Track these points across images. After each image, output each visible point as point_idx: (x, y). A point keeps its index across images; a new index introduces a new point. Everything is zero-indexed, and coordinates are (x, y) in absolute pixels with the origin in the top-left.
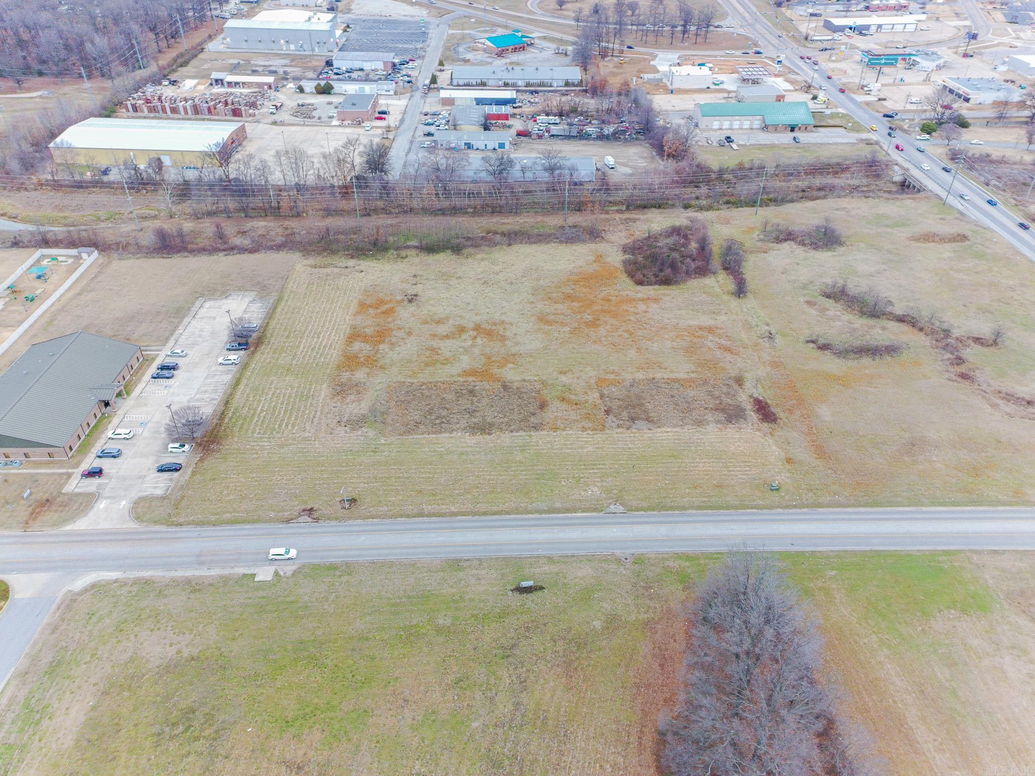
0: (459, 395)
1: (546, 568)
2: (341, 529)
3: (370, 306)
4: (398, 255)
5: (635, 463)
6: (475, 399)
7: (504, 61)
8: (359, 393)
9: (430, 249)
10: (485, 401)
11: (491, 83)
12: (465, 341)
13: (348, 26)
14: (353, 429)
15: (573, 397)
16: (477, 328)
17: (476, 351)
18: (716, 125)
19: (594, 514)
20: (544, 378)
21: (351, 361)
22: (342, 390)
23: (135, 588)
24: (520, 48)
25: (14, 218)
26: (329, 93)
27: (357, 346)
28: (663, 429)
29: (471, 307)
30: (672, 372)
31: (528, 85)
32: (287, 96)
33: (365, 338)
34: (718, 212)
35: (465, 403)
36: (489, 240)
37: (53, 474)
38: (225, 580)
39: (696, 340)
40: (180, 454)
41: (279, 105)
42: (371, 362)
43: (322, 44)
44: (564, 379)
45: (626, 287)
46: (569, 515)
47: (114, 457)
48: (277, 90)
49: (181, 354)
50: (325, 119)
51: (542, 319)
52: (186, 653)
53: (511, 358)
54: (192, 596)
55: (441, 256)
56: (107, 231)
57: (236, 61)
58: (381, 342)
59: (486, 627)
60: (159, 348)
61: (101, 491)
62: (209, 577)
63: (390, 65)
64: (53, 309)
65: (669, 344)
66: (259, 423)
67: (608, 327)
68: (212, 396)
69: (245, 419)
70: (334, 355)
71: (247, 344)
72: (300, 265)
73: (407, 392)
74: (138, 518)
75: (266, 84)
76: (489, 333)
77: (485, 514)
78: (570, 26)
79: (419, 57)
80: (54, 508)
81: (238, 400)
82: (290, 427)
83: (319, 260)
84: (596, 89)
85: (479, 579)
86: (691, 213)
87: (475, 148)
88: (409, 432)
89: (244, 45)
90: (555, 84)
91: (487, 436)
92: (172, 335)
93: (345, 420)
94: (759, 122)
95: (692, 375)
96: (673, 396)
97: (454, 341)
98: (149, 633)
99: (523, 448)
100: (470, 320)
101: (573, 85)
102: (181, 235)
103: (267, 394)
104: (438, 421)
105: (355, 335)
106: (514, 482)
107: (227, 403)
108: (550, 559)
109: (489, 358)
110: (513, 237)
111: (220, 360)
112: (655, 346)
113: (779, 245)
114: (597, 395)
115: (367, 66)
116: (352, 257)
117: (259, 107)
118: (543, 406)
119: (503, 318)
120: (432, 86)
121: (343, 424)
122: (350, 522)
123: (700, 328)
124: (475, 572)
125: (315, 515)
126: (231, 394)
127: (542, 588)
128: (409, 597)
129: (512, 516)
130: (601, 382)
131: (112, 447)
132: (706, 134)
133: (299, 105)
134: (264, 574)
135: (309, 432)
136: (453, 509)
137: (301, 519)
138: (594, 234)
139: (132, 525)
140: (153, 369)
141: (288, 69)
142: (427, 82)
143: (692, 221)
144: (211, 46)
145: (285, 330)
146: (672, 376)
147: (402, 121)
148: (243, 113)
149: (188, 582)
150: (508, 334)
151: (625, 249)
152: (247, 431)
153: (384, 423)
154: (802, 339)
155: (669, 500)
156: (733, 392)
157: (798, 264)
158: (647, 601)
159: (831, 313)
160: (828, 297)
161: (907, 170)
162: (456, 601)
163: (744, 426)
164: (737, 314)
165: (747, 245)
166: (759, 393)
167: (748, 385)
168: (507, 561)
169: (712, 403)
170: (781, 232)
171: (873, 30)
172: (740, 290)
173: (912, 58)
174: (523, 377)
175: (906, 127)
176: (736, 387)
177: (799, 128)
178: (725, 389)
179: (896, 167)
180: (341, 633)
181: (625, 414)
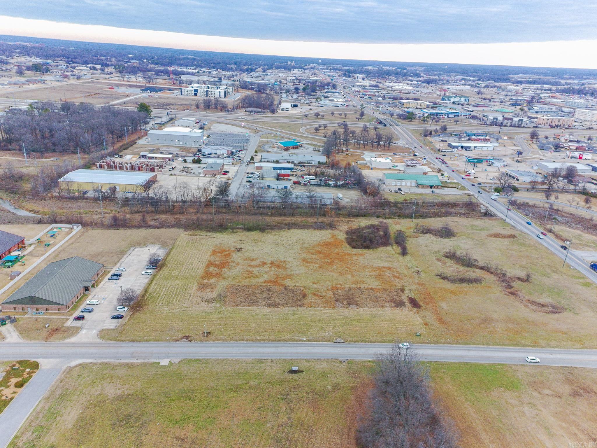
0: (262, 291)
1: (305, 364)
2: (202, 345)
3: (218, 252)
4: (233, 232)
5: (349, 322)
6: (270, 293)
7: (288, 152)
8: (212, 288)
9: (249, 229)
10: (275, 294)
11: (281, 161)
12: (266, 268)
13: (209, 136)
14: (209, 303)
15: (319, 294)
16: (272, 263)
17: (272, 273)
18: (393, 183)
19: (329, 343)
20: (306, 285)
21: (208, 275)
22: (203, 287)
23: (101, 366)
24: (296, 147)
26: (199, 163)
27: (211, 269)
28: (364, 309)
29: (268, 255)
30: (369, 285)
31: (300, 163)
32: (178, 164)
33: (216, 266)
34: (394, 220)
35: (265, 295)
36: (279, 226)
37: (60, 318)
38: (145, 364)
39: (381, 272)
40: (123, 311)
41: (174, 167)
42: (218, 275)
43: (196, 142)
44: (315, 286)
45: (348, 249)
46: (317, 343)
47: (90, 312)
48: (173, 161)
49: (123, 270)
50: (196, 173)
51: (304, 260)
52: (126, 393)
53: (289, 276)
54: (129, 370)
55: (254, 233)
56: (87, 218)
57: (152, 148)
58: (224, 267)
59: (274, 387)
60: (112, 267)
61: (83, 326)
62: (136, 363)
63: (230, 152)
64: (59, 250)
65: (368, 274)
66: (162, 300)
67: (338, 265)
68: (139, 288)
69: (155, 298)
70: (201, 272)
71: (156, 266)
72: (183, 234)
73: (236, 289)
74: (102, 338)
75: (167, 158)
76: (278, 266)
77: (274, 341)
78: (321, 140)
79: (245, 149)
80: (60, 332)
81: (151, 289)
82: (177, 302)
83: (192, 232)
84: (334, 165)
85: (271, 367)
86: (380, 220)
87: (272, 188)
88: (237, 305)
89: (157, 142)
90: (313, 163)
91: (276, 309)
92: (119, 262)
93: (205, 299)
94: (415, 183)
95: (379, 287)
96: (369, 295)
97: (260, 268)
98: (108, 384)
99: (294, 314)
100: (268, 260)
101: (322, 163)
102: (125, 219)
103: (166, 288)
104: (251, 302)
105: (210, 264)
106: (289, 328)
107: (146, 291)
108: (307, 360)
109: (278, 276)
110: (290, 226)
111: (143, 273)
112: (361, 274)
113: (424, 235)
114: (331, 293)
115: (218, 152)
116: (209, 231)
117: (164, 168)
118: (304, 296)
119: (285, 259)
120: (251, 161)
121: (204, 301)
122: (207, 342)
123: (384, 267)
124: (269, 364)
125: (190, 339)
126: (148, 287)
127: (302, 372)
128: (236, 373)
129: (288, 342)
130: (333, 289)
131: (89, 308)
132: (389, 187)
133: (184, 167)
134: (164, 362)
135: (187, 304)
136: (258, 338)
137: (182, 341)
138: (331, 226)
139: (98, 341)
140: (109, 276)
141: (179, 152)
142: (249, 159)
143: (381, 222)
144: (140, 142)
145: (175, 261)
146: (369, 287)
147: (235, 176)
148: (156, 170)
149: (127, 364)
150: (287, 266)
151: (347, 233)
152: (156, 303)
153: (225, 301)
154: (434, 274)
155: (366, 338)
156: (399, 295)
157: (433, 243)
158: (354, 379)
159: (448, 264)
160: (447, 257)
161: (488, 207)
162: (260, 376)
163: (404, 309)
164: (402, 263)
165: (408, 234)
166: (412, 295)
167: (407, 292)
168: (285, 360)
169: (389, 299)
170: (425, 229)
171: (472, 148)
172: (404, 252)
173: (491, 161)
174: (294, 284)
175: (487, 190)
176: (401, 293)
177: (435, 187)
178: (395, 293)
179: (482, 206)
180: (203, 387)
181: (345, 302)
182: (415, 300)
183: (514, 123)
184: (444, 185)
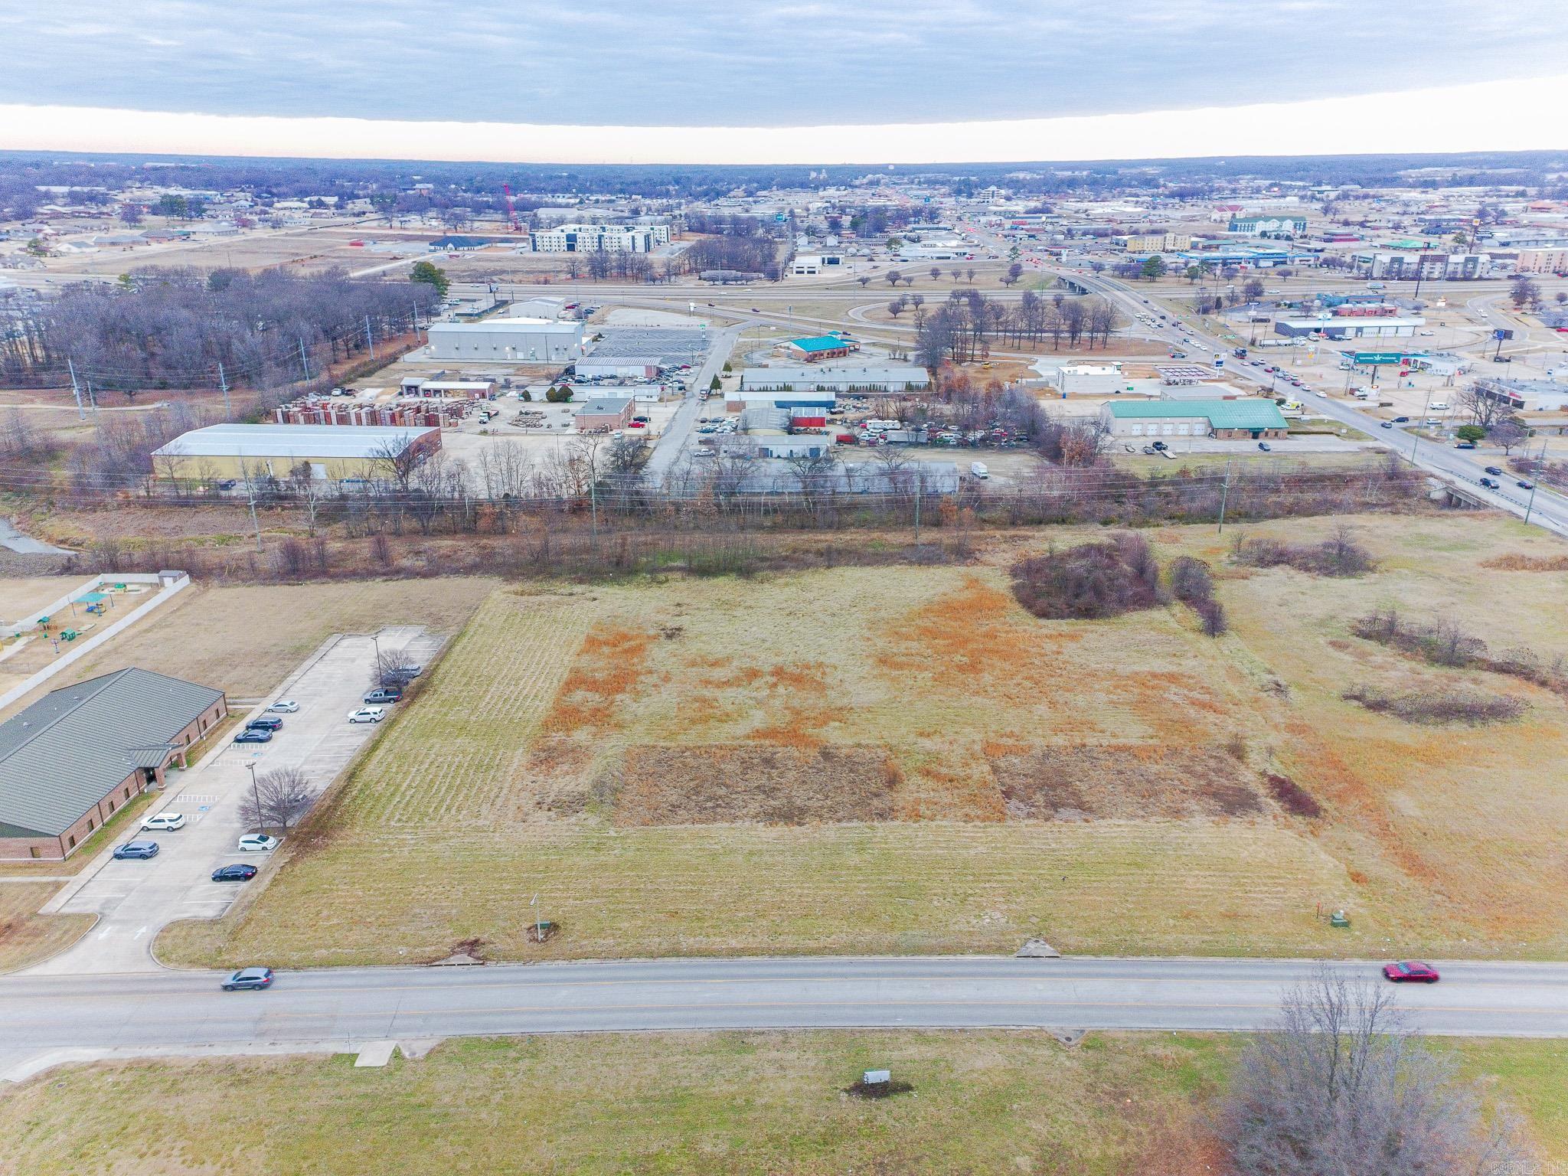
0: (747, 766)
1: (912, 1051)
2: (528, 976)
3: (606, 643)
4: (653, 580)
5: (1066, 873)
6: (775, 773)
7: (818, 367)
8: (576, 761)
9: (704, 570)
10: (791, 775)
11: (797, 386)
12: (760, 689)
13: (600, 336)
14: (564, 814)
15: (944, 770)
16: (779, 672)
17: (777, 703)
18: (1137, 430)
19: (998, 957)
20: (894, 742)
21: (566, 716)
22: (546, 758)
23: (128, 1077)
24: (843, 353)
25: (78, 545)
26: (566, 401)
27: (579, 695)
28: (1110, 821)
29: (767, 645)
30: (1114, 735)
31: (852, 389)
32: (508, 405)
33: (593, 686)
34: (1157, 529)
35: (756, 778)
36: (797, 560)
37: (32, 883)
38: (299, 1065)
39: (1149, 692)
40: (261, 854)
41: (493, 413)
42: (600, 718)
43: (561, 351)
44: (927, 743)
45: (1024, 625)
46: (951, 957)
47: (144, 857)
48: (492, 398)
49: (290, 707)
50: (556, 425)
51: (883, 660)
53: (839, 714)
54: (233, 1091)
55: (721, 581)
56: (211, 554)
57: (439, 371)
58: (620, 690)
59: (797, 1162)
60: (258, 700)
61: (107, 912)
62: (270, 1057)
63: (654, 371)
64: (101, 650)
65: (1102, 697)
66: (402, 806)
67: (997, 672)
68: (329, 767)
69: (378, 800)
70: (543, 707)
71: (399, 692)
72: (498, 592)
73: (659, 762)
74: (163, 956)
75: (478, 391)
76: (797, 680)
77: (793, 952)
78: (909, 333)
79: (697, 365)
80: (16, 938)
81: (372, 768)
82: (453, 812)
83: (529, 586)
84: (952, 394)
85: (782, 1067)
86: (1114, 530)
87: (775, 455)
88: (659, 819)
89: (454, 354)
90: (892, 388)
91: (796, 828)
92: (281, 682)
93: (550, 800)
94: (1203, 426)
95: (1151, 742)
96: (1120, 772)
97: (740, 689)
98: (135, 1160)
99: (861, 848)
100: (766, 661)
101: (918, 388)
102: (322, 556)
103: (422, 763)
104: (709, 804)
105: (576, 681)
106: (845, 899)
107: (352, 776)
108: (920, 1036)
109: (798, 713)
110: (831, 558)
111: (352, 715)
112: (1081, 700)
114: (987, 768)
115: (621, 372)
116: (581, 581)
117: (464, 416)
118: (893, 781)
119: (822, 659)
120: (713, 392)
121: (545, 807)
122: (545, 964)
123: (1154, 676)
124: (774, 1054)
125: (481, 952)
126: (361, 763)
127: (907, 1088)
128: (646, 1100)
129: (845, 958)
130: (990, 750)
131: (144, 841)
132: (1122, 441)
133: (521, 413)
134: (374, 1055)
135: (486, 818)
136: (733, 943)
137: (453, 960)
138: (963, 554)
139: (150, 967)
140: (239, 729)
141: (512, 378)
142: (707, 387)
143: (1118, 538)
144: (408, 357)
145: (464, 674)
146: (1114, 742)
147: (667, 430)
148: (441, 422)
149: (230, 1066)
150: (828, 680)
151: (1014, 572)
152: (378, 818)
153: (616, 805)
154: (1335, 693)
155: (1138, 937)
156: (1228, 769)
157: (1303, 593)
158: (1120, 1121)
159: (1378, 659)
160: (1367, 636)
161: (1452, 482)
162: (739, 1110)
163: (1259, 820)
164: (1213, 658)
165: (1215, 568)
166: (1275, 768)
167: (1253, 757)
168: (836, 1036)
169: (1193, 783)
170: (1267, 551)
171: (1350, 333)
172: (1214, 624)
173: (1419, 359)
174: (856, 740)
175: (1433, 435)
176: (1232, 760)
177: (1267, 434)
178: (1212, 763)
179: (1431, 480)
180: (509, 1166)
181: (1039, 798)
182: (1294, 785)
183: (1450, 268)
184: (1295, 429)
